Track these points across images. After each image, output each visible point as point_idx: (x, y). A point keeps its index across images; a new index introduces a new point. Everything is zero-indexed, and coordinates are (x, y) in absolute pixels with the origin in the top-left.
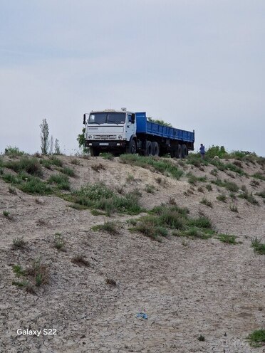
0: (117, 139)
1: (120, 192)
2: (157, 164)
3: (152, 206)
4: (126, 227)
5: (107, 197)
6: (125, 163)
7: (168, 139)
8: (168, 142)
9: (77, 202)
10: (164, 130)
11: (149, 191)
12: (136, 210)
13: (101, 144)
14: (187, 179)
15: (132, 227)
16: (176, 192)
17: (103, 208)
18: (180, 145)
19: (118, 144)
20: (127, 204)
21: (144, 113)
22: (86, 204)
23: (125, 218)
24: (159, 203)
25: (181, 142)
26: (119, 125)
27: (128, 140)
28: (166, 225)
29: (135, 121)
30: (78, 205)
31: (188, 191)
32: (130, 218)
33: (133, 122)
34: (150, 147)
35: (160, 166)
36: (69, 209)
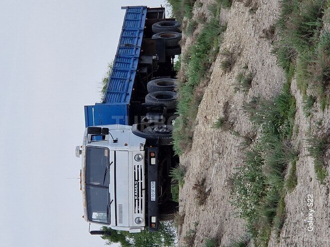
0: (142, 163)
1: (249, 139)
2: (194, 76)
3: (278, 72)
4: (319, 115)
5: (261, 162)
6: (191, 138)
7: (140, 59)
8: (148, 60)
9: (271, 221)
10: (122, 67)
11: (249, 83)
12: (287, 103)
13: (153, 198)
14: (223, 11)
15: (318, 105)
16: (250, 30)
17: (283, 168)
18: (154, 36)
19: (153, 161)
20: (273, 122)
21: (88, 109)
22: (274, 204)
23: (302, 122)
24: (272, 60)
25: (148, 32)
26: (112, 159)
27: (143, 141)
28: (314, 38)
29: (102, 127)
30: (276, 220)
31: (247, 5)
32: (301, 113)
33: (106, 131)
34: (159, 96)
35: (197, 69)
36: (283, 235)
